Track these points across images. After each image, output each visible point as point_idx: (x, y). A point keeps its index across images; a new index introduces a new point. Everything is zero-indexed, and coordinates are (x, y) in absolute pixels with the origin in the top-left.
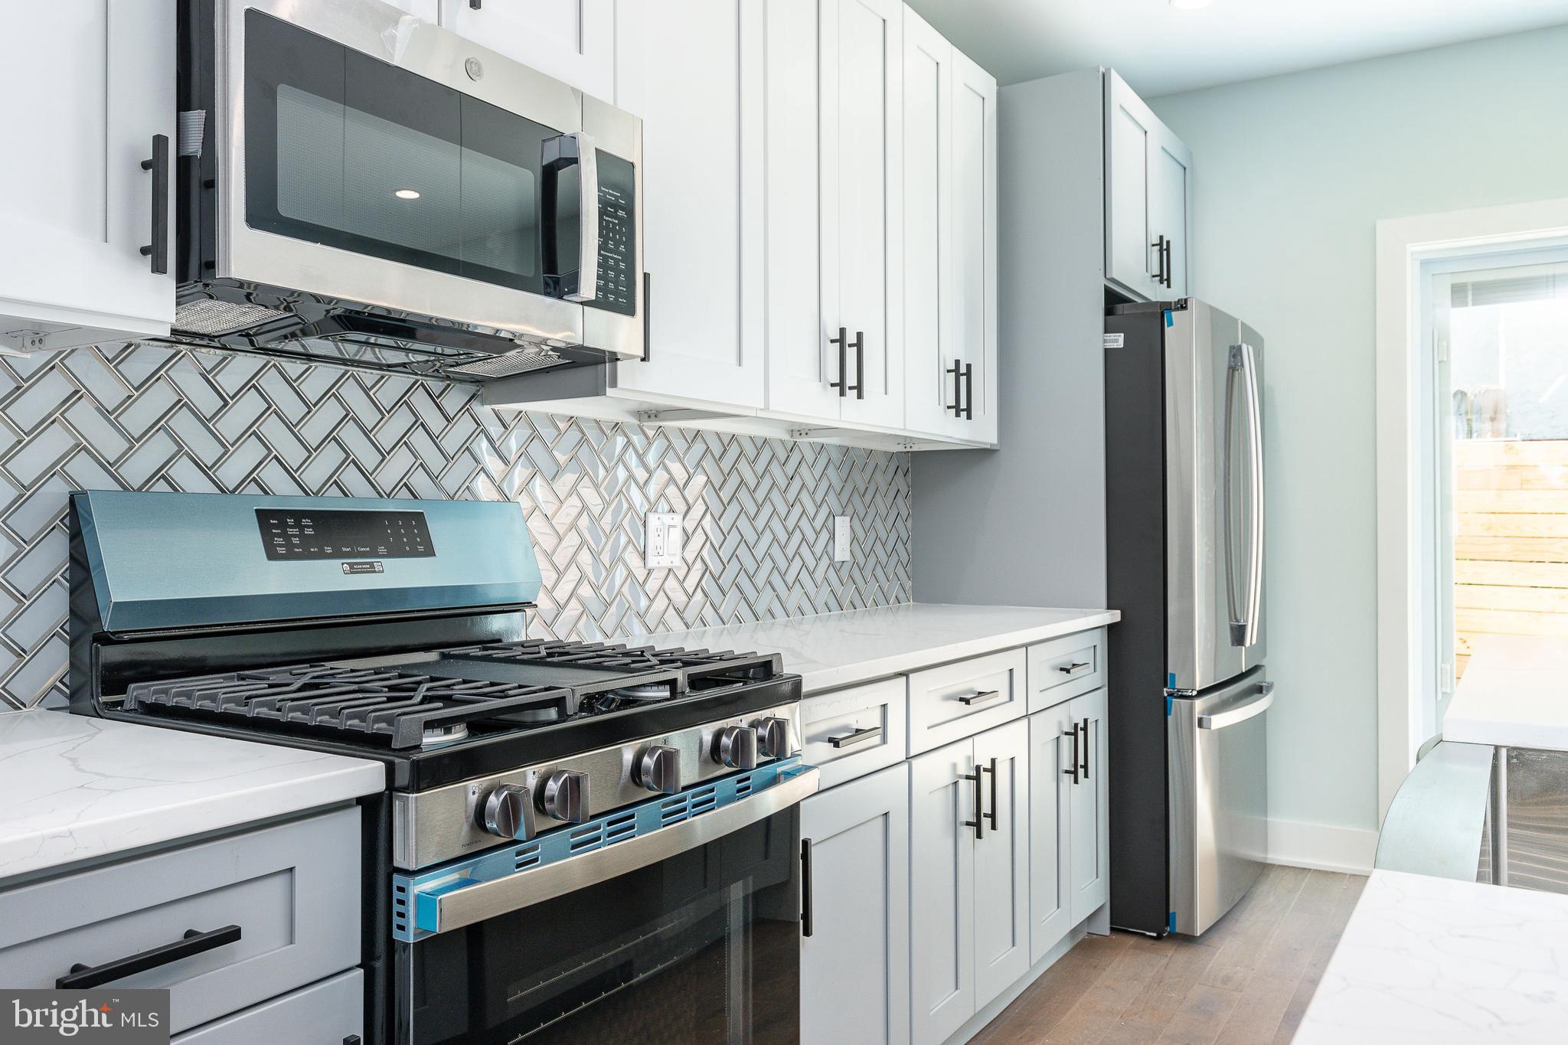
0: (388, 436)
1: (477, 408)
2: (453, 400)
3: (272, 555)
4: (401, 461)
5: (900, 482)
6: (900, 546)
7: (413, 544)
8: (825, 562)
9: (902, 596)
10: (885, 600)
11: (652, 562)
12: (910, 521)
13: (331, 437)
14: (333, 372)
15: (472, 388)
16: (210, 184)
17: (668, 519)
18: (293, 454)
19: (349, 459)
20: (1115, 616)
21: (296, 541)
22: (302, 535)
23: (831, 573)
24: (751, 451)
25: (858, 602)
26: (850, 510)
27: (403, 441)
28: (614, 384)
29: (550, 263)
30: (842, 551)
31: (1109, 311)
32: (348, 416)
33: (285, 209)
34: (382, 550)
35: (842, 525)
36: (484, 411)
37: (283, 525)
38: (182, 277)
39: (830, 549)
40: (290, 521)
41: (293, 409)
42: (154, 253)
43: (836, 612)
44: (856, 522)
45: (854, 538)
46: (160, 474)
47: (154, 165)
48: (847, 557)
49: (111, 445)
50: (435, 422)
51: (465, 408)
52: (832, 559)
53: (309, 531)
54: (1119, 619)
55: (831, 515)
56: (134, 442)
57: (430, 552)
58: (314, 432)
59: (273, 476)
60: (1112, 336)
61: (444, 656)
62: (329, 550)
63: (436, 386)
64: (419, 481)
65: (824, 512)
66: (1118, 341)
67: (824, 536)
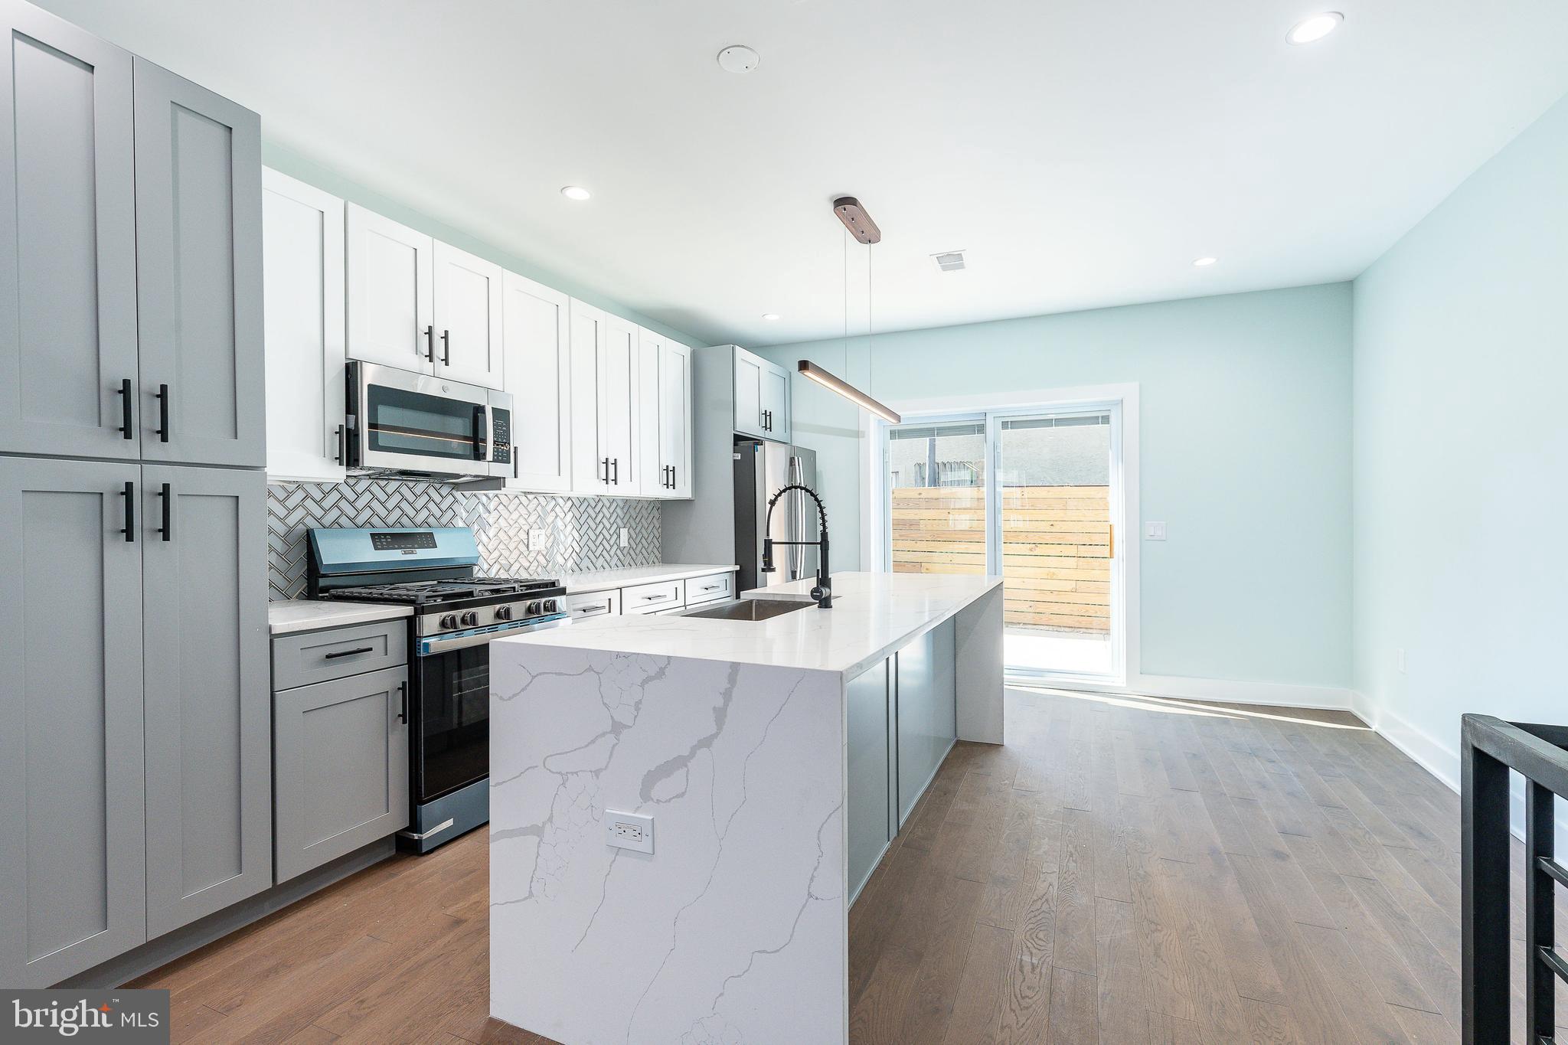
0: (419, 505)
1: (454, 492)
2: (445, 491)
3: (376, 548)
4: (424, 514)
5: (655, 513)
6: (655, 540)
7: (428, 543)
8: (615, 547)
9: (656, 560)
10: (647, 562)
11: (531, 548)
12: (660, 529)
13: (397, 506)
14: (398, 483)
15: (453, 486)
16: (357, 435)
17: (538, 532)
18: (383, 513)
19: (404, 513)
20: (738, 568)
21: (384, 543)
22: (386, 542)
23: (618, 552)
24: (577, 503)
25: (632, 563)
26: (628, 525)
27: (425, 506)
28: (504, 486)
29: (476, 448)
30: (624, 542)
31: (735, 444)
32: (404, 498)
33: (381, 443)
34: (416, 546)
35: (624, 532)
36: (458, 494)
37: (380, 538)
38: (348, 465)
39: (618, 542)
40: (383, 537)
41: (383, 497)
42: (340, 459)
43: (621, 568)
44: (631, 530)
45: (630, 537)
46: (335, 521)
47: (339, 433)
48: (626, 545)
49: (319, 513)
50: (438, 498)
51: (450, 493)
52: (619, 546)
53: (389, 540)
54: (739, 569)
55: (618, 527)
56: (326, 511)
57: (435, 546)
58: (390, 505)
59: (375, 520)
60: (736, 454)
61: (439, 582)
62: (396, 546)
63: (438, 486)
64: (431, 520)
65: (615, 526)
66: (738, 457)
67: (615, 536)
